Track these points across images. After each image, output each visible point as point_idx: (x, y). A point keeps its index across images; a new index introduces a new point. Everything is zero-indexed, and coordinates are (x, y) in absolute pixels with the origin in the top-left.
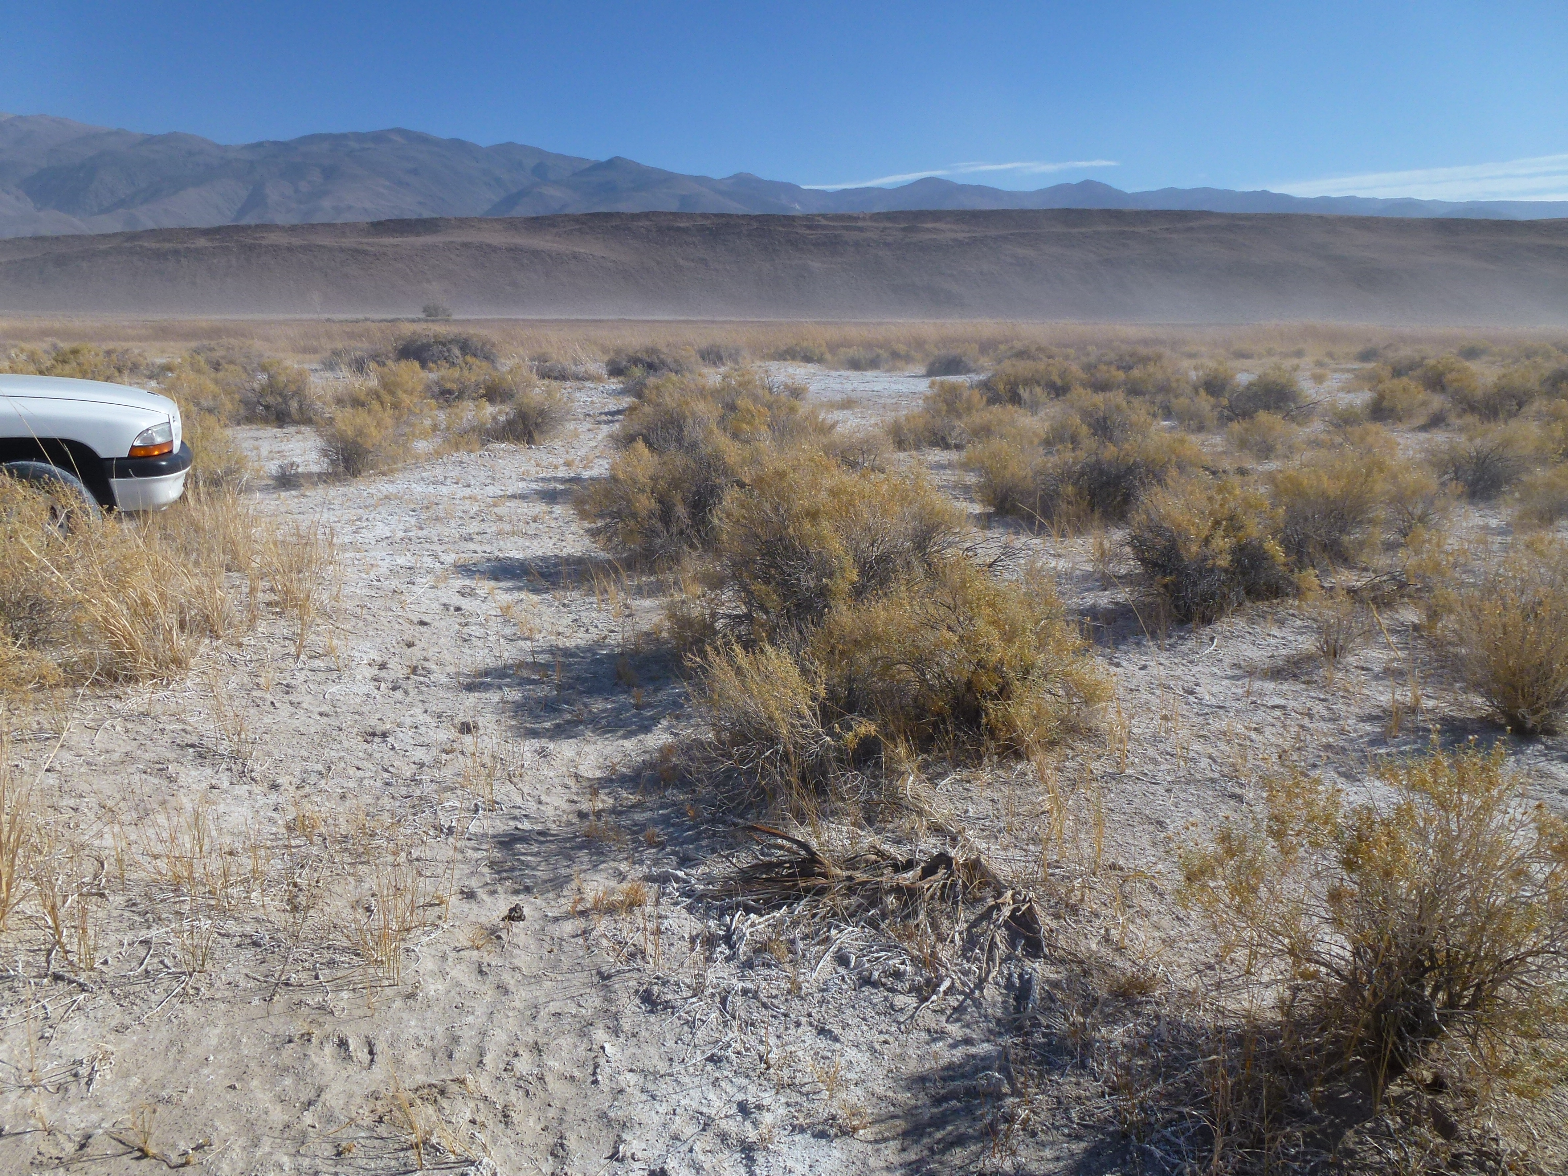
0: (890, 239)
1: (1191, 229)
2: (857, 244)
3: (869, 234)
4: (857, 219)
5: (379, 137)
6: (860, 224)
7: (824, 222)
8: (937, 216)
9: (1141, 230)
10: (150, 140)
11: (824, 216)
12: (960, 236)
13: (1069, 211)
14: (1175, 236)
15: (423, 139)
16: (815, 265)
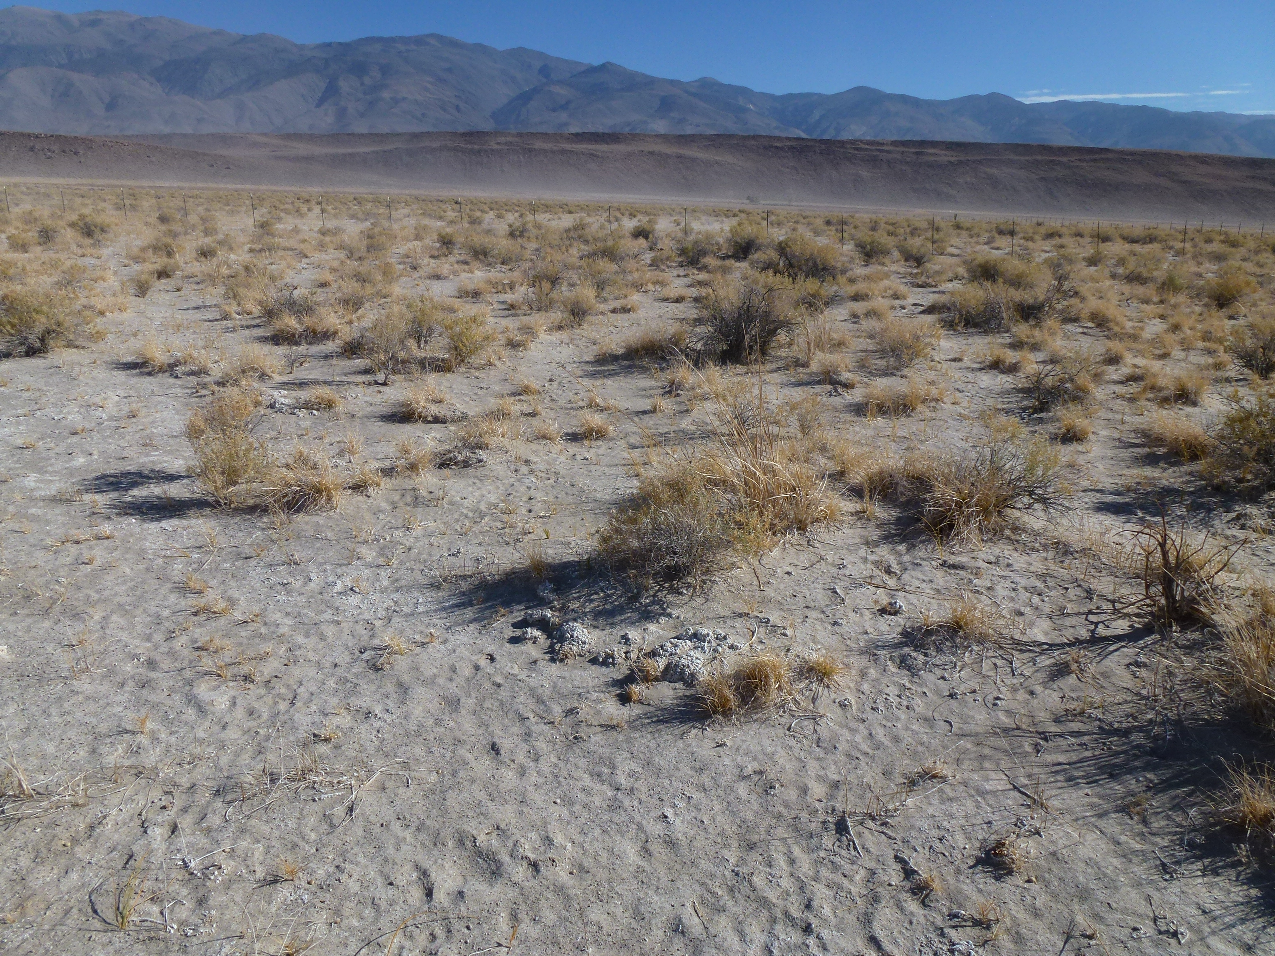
0: (908, 159)
1: (1095, 160)
2: (889, 162)
3: (895, 156)
4: (882, 144)
5: (419, 41)
6: (885, 148)
7: (863, 146)
8: (934, 144)
9: (1065, 159)
10: (244, 39)
11: (861, 141)
12: (953, 159)
13: (1018, 145)
14: (1084, 164)
15: (454, 44)
16: (865, 173)
